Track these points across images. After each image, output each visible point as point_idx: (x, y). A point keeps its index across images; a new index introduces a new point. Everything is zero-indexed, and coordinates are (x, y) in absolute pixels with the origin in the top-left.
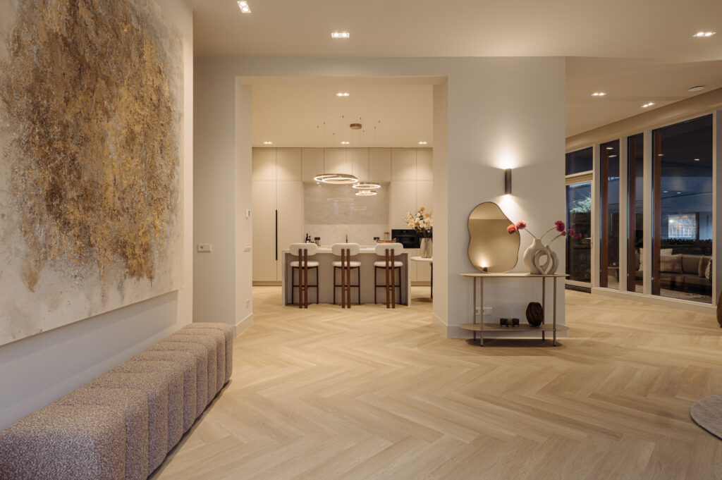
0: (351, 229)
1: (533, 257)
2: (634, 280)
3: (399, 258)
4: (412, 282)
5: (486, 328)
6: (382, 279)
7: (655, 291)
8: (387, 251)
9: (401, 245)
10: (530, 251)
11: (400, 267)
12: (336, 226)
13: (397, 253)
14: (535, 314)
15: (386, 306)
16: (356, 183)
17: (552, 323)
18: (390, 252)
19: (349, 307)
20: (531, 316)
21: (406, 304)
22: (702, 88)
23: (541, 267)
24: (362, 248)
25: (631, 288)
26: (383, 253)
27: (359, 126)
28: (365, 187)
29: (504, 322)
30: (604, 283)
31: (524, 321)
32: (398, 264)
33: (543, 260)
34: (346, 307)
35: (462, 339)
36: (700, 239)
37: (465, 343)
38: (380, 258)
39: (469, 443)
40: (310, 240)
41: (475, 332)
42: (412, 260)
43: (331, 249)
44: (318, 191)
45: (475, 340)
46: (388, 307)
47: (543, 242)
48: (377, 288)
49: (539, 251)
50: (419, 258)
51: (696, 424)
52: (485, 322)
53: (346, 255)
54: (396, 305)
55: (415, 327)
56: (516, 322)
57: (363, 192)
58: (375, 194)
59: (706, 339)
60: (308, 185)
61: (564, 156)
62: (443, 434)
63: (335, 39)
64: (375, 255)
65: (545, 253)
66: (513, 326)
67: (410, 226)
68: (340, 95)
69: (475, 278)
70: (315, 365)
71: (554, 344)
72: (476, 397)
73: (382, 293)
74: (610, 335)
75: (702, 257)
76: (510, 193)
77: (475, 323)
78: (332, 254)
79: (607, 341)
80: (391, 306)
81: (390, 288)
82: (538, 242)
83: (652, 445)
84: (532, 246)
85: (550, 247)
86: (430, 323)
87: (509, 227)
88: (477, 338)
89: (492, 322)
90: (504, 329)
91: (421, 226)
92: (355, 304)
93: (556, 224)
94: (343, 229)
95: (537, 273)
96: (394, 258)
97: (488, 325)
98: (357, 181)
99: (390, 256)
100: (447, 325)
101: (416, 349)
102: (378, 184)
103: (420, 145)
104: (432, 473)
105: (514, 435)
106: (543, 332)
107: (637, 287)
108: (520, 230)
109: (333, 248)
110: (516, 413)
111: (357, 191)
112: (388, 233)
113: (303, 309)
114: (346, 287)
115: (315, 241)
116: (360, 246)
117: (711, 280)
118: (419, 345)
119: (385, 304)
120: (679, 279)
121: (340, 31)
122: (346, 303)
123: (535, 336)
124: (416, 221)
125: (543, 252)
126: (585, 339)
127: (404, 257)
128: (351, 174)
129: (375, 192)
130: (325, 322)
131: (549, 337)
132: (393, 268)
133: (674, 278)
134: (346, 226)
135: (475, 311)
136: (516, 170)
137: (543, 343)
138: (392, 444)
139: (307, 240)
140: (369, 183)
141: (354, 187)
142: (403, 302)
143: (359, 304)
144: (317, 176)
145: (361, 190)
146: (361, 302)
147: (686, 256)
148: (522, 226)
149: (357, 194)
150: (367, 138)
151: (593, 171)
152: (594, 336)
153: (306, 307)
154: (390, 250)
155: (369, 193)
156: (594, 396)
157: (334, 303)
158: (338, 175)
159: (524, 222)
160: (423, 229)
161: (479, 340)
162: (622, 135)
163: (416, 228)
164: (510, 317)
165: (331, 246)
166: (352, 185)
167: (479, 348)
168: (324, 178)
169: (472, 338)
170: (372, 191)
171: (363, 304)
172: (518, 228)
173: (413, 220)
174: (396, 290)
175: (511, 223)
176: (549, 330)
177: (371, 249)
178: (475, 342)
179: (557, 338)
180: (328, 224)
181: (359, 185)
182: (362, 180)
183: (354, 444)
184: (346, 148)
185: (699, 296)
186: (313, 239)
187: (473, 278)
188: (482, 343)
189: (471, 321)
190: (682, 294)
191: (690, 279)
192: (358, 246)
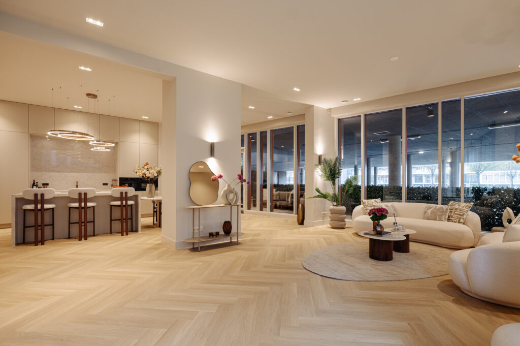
0: (82, 177)
1: (226, 195)
2: (263, 205)
3: (131, 198)
4: (142, 215)
5: (202, 240)
6: (117, 214)
7: (272, 210)
8: (122, 193)
9: (132, 189)
10: (225, 191)
11: (131, 205)
12: (66, 173)
13: (129, 195)
14: (227, 227)
15: (120, 234)
16: (93, 141)
17: (236, 231)
18: (124, 194)
19: (86, 239)
20: (225, 229)
21: (137, 231)
22: (291, 114)
23: (231, 200)
24: (97, 191)
25: (261, 209)
26: (118, 195)
27: (95, 96)
28: (100, 144)
29: (211, 235)
30: (249, 208)
31: (222, 232)
32: (130, 202)
33: (231, 196)
34: (83, 239)
35: (185, 249)
36: (279, 184)
37: (188, 251)
38: (116, 199)
39: (215, 311)
40: (37, 186)
41: (193, 244)
42: (142, 199)
43: (67, 193)
44: (47, 143)
45: (193, 248)
46: (122, 235)
47: (231, 186)
48: (112, 222)
49: (230, 191)
50: (145, 198)
51: (306, 269)
52: (201, 236)
53: (83, 198)
54: (129, 233)
55: (150, 246)
56: (217, 234)
57: (98, 148)
58: (109, 150)
59: (295, 230)
60: (35, 138)
61: (240, 136)
62: (198, 312)
63: (88, 23)
64: (111, 196)
65: (232, 192)
66: (216, 236)
67: (139, 175)
68: (82, 68)
69: (194, 209)
70: (73, 291)
71: (237, 243)
72: (207, 283)
73: (117, 225)
74: (259, 235)
75: (287, 193)
76: (214, 157)
77: (193, 238)
78: (68, 197)
79: (259, 238)
80: (125, 234)
81: (124, 221)
82: (229, 186)
83: (295, 284)
84: (226, 188)
85: (235, 189)
86: (160, 241)
87: (212, 177)
88: (195, 246)
89: (203, 236)
90: (211, 239)
91: (147, 175)
92: (90, 236)
93: (238, 176)
94: (73, 176)
95: (229, 204)
96: (127, 199)
97: (202, 238)
98: (93, 139)
99: (124, 197)
100: (175, 241)
101: (157, 261)
102: (113, 143)
103: (143, 118)
104: (201, 339)
105: (237, 299)
106: (231, 238)
107: (264, 209)
108: (219, 179)
109: (69, 192)
110: (234, 286)
111: (93, 147)
112: (115, 180)
113: (40, 246)
114: (82, 223)
115: (42, 187)
116: (96, 190)
117: (292, 203)
118: (158, 258)
119: (119, 233)
120: (278, 203)
121: (95, 18)
122: (83, 236)
123: (227, 240)
124: (143, 172)
125: (231, 192)
126: (250, 238)
127: (135, 198)
128: (86, 133)
129: (109, 149)
130: (67, 254)
131: (234, 240)
132: (127, 205)
133: (276, 203)
134: (76, 174)
135: (194, 230)
136: (217, 143)
137: (231, 244)
138: (166, 330)
139: (34, 185)
140: (105, 142)
141: (91, 143)
142: (134, 230)
143: (94, 235)
144: (51, 131)
145: (97, 146)
146: (96, 234)
147: (281, 192)
148: (221, 177)
149: (92, 149)
150: (101, 106)
151: (244, 148)
152: (254, 236)
153: (43, 244)
154: (124, 192)
155: (103, 149)
156: (265, 267)
157: (69, 238)
158: (74, 133)
159: (222, 174)
160: (148, 178)
161: (198, 248)
162: (258, 130)
163: (143, 176)
164: (214, 231)
165: (68, 191)
166: (88, 142)
167: (197, 253)
168: (60, 134)
169: (192, 247)
170: (106, 148)
171: (97, 235)
172: (218, 178)
173: (141, 171)
174: (129, 221)
175: (214, 174)
176: (234, 236)
177: (108, 192)
178: (194, 250)
179: (239, 240)
180: (58, 172)
181: (95, 142)
182: (98, 139)
183: (136, 341)
184: (78, 112)
185: (287, 211)
186: (40, 184)
187: (192, 210)
188: (199, 250)
189: (191, 237)
190: (281, 211)
191: (283, 203)
192: (94, 190)
